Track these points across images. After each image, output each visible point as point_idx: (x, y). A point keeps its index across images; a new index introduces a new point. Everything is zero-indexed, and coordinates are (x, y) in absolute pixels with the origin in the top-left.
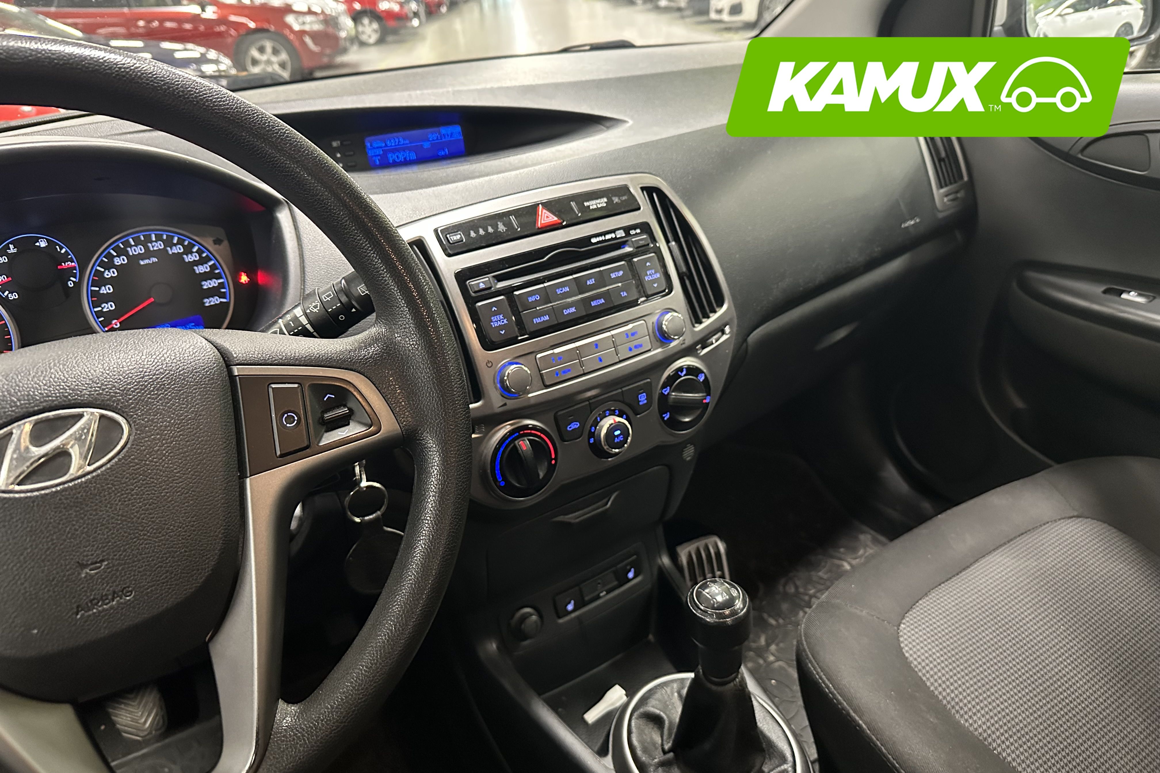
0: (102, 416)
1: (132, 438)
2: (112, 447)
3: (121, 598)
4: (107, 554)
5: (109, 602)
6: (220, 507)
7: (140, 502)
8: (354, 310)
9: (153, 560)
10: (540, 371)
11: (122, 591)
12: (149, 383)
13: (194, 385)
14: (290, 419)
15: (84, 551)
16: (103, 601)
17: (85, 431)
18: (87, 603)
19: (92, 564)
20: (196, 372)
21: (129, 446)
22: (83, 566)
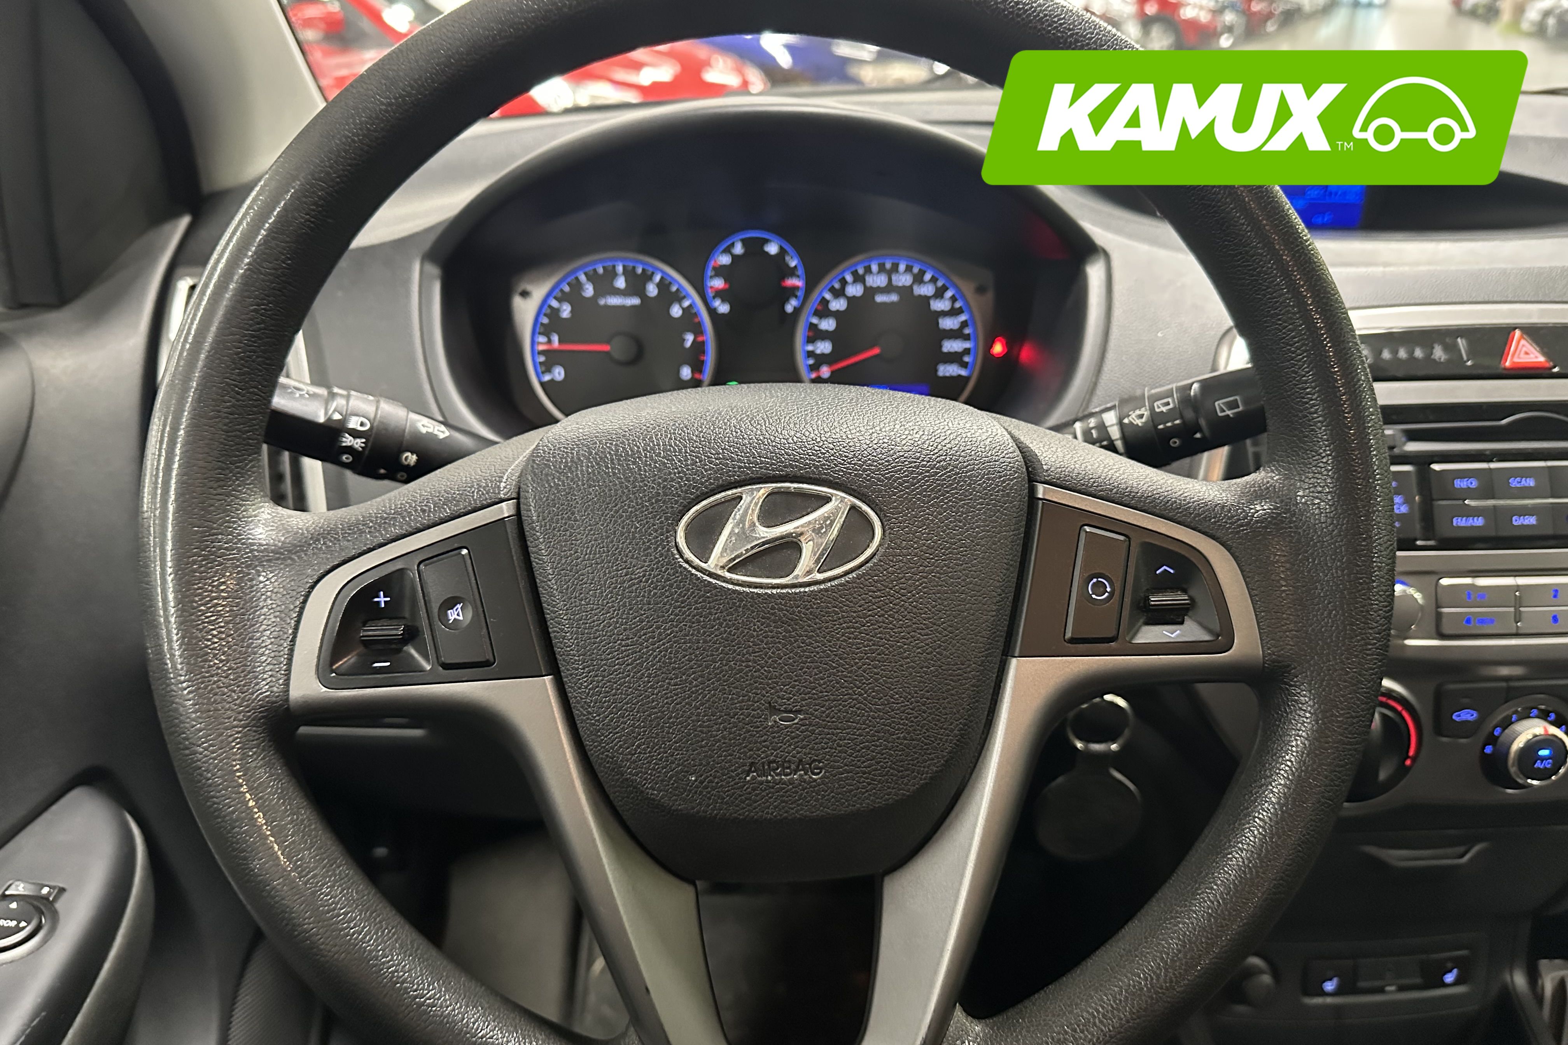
0: (853, 508)
1: (882, 550)
2: (854, 556)
3: (806, 774)
4: (807, 705)
5: (790, 774)
6: (968, 689)
7: (868, 646)
8: (1198, 435)
9: (860, 735)
10: (1438, 606)
11: (810, 765)
12: (924, 477)
13: (981, 498)
14: (1099, 588)
15: (781, 690)
16: (784, 768)
17: (828, 522)
18: (763, 763)
19: (786, 711)
20: (988, 479)
21: (875, 560)
22: (774, 710)
